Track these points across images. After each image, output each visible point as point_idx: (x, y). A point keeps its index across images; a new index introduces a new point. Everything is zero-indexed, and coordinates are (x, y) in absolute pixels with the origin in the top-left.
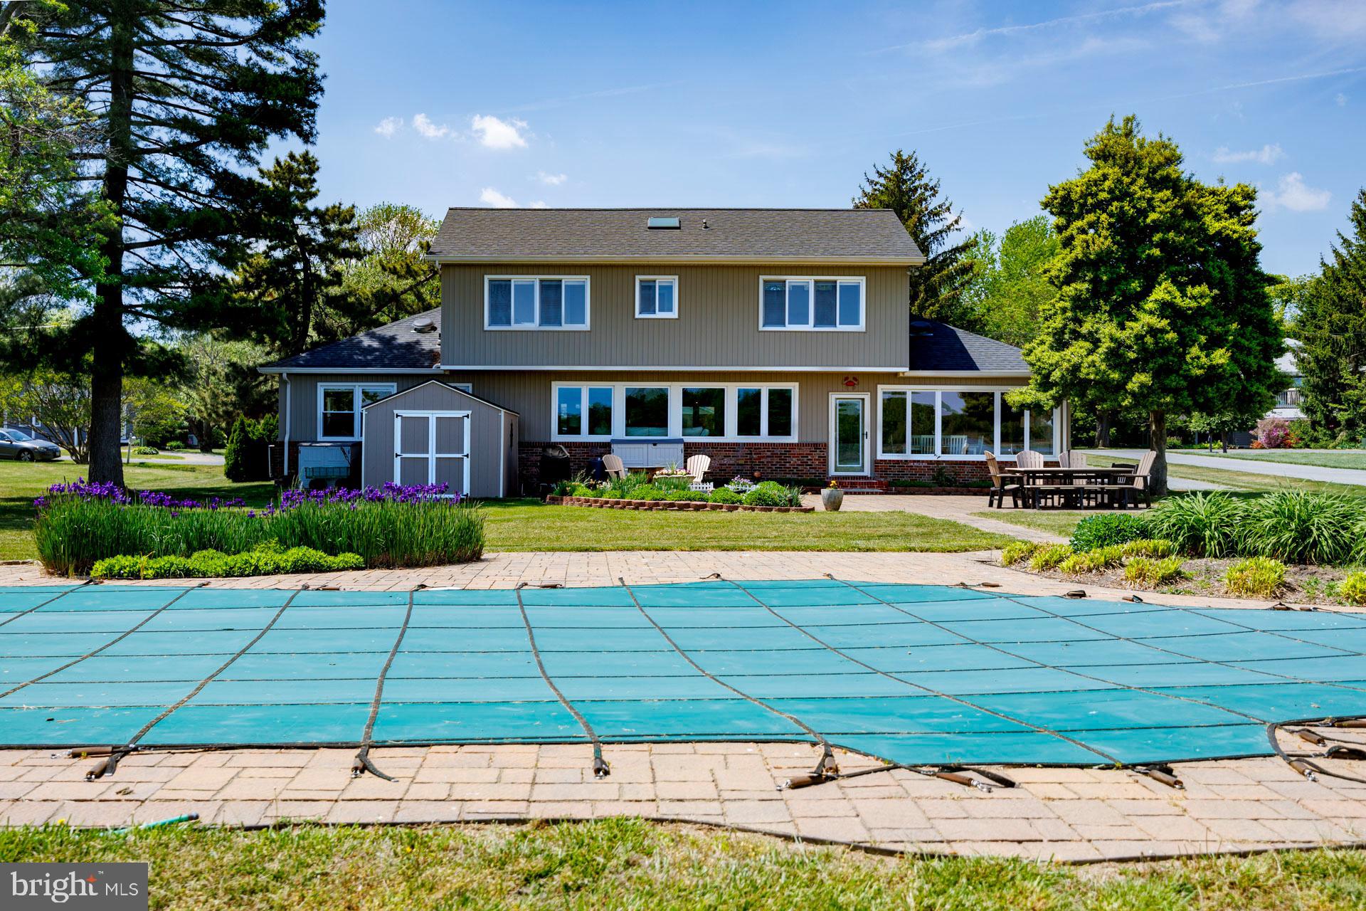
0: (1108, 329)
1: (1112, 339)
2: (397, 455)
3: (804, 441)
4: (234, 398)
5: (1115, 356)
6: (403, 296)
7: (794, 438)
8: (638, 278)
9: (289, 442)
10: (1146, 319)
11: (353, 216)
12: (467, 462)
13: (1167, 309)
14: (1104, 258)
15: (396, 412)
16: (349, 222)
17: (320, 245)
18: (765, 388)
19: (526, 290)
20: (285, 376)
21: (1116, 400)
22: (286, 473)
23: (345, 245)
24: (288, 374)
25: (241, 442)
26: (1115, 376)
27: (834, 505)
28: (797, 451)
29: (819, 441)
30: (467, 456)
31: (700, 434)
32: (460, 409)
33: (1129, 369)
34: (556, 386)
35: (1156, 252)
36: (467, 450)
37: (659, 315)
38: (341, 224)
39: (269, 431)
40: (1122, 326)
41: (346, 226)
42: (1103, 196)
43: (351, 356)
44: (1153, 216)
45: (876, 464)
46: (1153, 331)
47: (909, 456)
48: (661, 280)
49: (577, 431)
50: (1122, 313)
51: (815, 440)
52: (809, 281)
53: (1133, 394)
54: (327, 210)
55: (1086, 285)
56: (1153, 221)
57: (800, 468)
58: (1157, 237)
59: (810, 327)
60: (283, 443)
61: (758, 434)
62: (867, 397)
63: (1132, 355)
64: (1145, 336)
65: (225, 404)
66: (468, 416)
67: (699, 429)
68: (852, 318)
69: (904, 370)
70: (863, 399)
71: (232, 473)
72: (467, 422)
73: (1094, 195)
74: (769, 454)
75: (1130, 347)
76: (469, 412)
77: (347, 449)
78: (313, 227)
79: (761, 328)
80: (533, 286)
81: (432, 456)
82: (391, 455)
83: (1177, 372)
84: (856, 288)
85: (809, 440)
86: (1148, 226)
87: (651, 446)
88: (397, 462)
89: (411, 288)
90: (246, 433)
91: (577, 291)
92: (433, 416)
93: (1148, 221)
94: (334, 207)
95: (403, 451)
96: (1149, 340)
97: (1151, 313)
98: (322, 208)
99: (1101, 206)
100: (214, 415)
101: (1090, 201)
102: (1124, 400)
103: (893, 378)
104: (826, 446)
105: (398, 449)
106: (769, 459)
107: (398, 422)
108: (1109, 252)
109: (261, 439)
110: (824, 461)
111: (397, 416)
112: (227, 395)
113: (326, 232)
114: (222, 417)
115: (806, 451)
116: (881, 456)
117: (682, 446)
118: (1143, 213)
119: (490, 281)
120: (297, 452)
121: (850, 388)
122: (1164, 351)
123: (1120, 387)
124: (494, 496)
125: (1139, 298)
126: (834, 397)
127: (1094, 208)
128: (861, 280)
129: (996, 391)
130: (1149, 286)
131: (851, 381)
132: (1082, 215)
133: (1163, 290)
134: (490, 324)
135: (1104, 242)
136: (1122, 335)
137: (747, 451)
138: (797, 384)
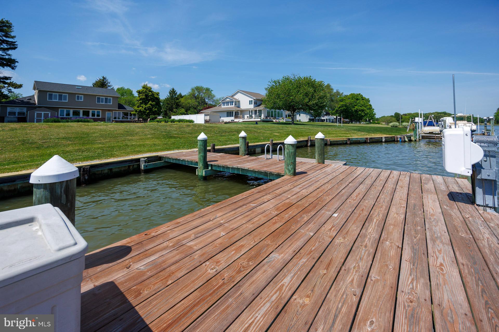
0: (144, 106)
5: (145, 109)
7: (100, 117)
8: (76, 95)
13: (151, 104)
14: (144, 99)
24: (1, 105)
28: (101, 119)
29: (105, 117)
31: (85, 116)
32: (48, 112)
33: (147, 110)
34: (60, 109)
37: (80, 100)
40: (146, 106)
45: (112, 120)
46: (149, 106)
47: (117, 120)
48: (80, 96)
49: (63, 116)
50: (146, 104)
52: (104, 98)
55: (142, 101)
58: (150, 97)
59: (104, 103)
61: (95, 116)
62: (111, 112)
66: (50, 113)
68: (110, 103)
69: (117, 109)
77: (17, 118)
79: (96, 103)
80: (57, 95)
81: (43, 118)
85: (103, 117)
88: (35, 119)
91: (65, 96)
92: (43, 113)
93: (149, 95)
95: (37, 118)
99: (144, 93)
103: (115, 110)
105: (35, 117)
107: (36, 113)
110: (105, 120)
119: (49, 94)
120: (4, 118)
122: (150, 108)
123: (146, 112)
125: (148, 103)
126: (106, 112)
127: (143, 93)
128: (112, 98)
129: (129, 112)
130: (149, 102)
131: (109, 110)
132: (141, 94)
133: (150, 102)
134: (48, 100)
135: (144, 97)
136: (146, 107)
137: (93, 119)
138: (101, 110)
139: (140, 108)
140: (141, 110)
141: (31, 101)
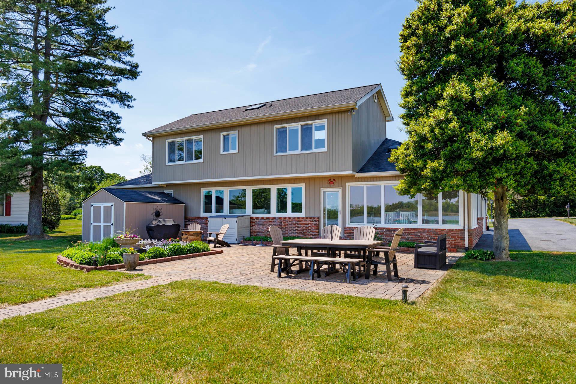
3: (308, 216)
7: (302, 215)
12: (112, 228)
15: (91, 204)
18: (289, 187)
28: (303, 222)
29: (316, 215)
30: (112, 224)
31: (264, 213)
36: (113, 222)
37: (231, 151)
45: (345, 229)
47: (365, 224)
51: (313, 216)
52: (298, 126)
57: (305, 231)
59: (299, 152)
62: (341, 190)
66: (113, 205)
67: (263, 210)
70: (339, 192)
72: (113, 208)
74: (290, 223)
76: (113, 203)
81: (102, 224)
82: (90, 224)
85: (311, 215)
88: (92, 226)
92: (102, 205)
95: (94, 222)
104: (318, 218)
105: (92, 222)
106: (290, 226)
110: (318, 227)
111: (92, 206)
115: (308, 221)
116: (348, 225)
121: (332, 185)
126: (323, 191)
128: (325, 122)
134: (169, 162)
137: (279, 222)
138: (304, 184)
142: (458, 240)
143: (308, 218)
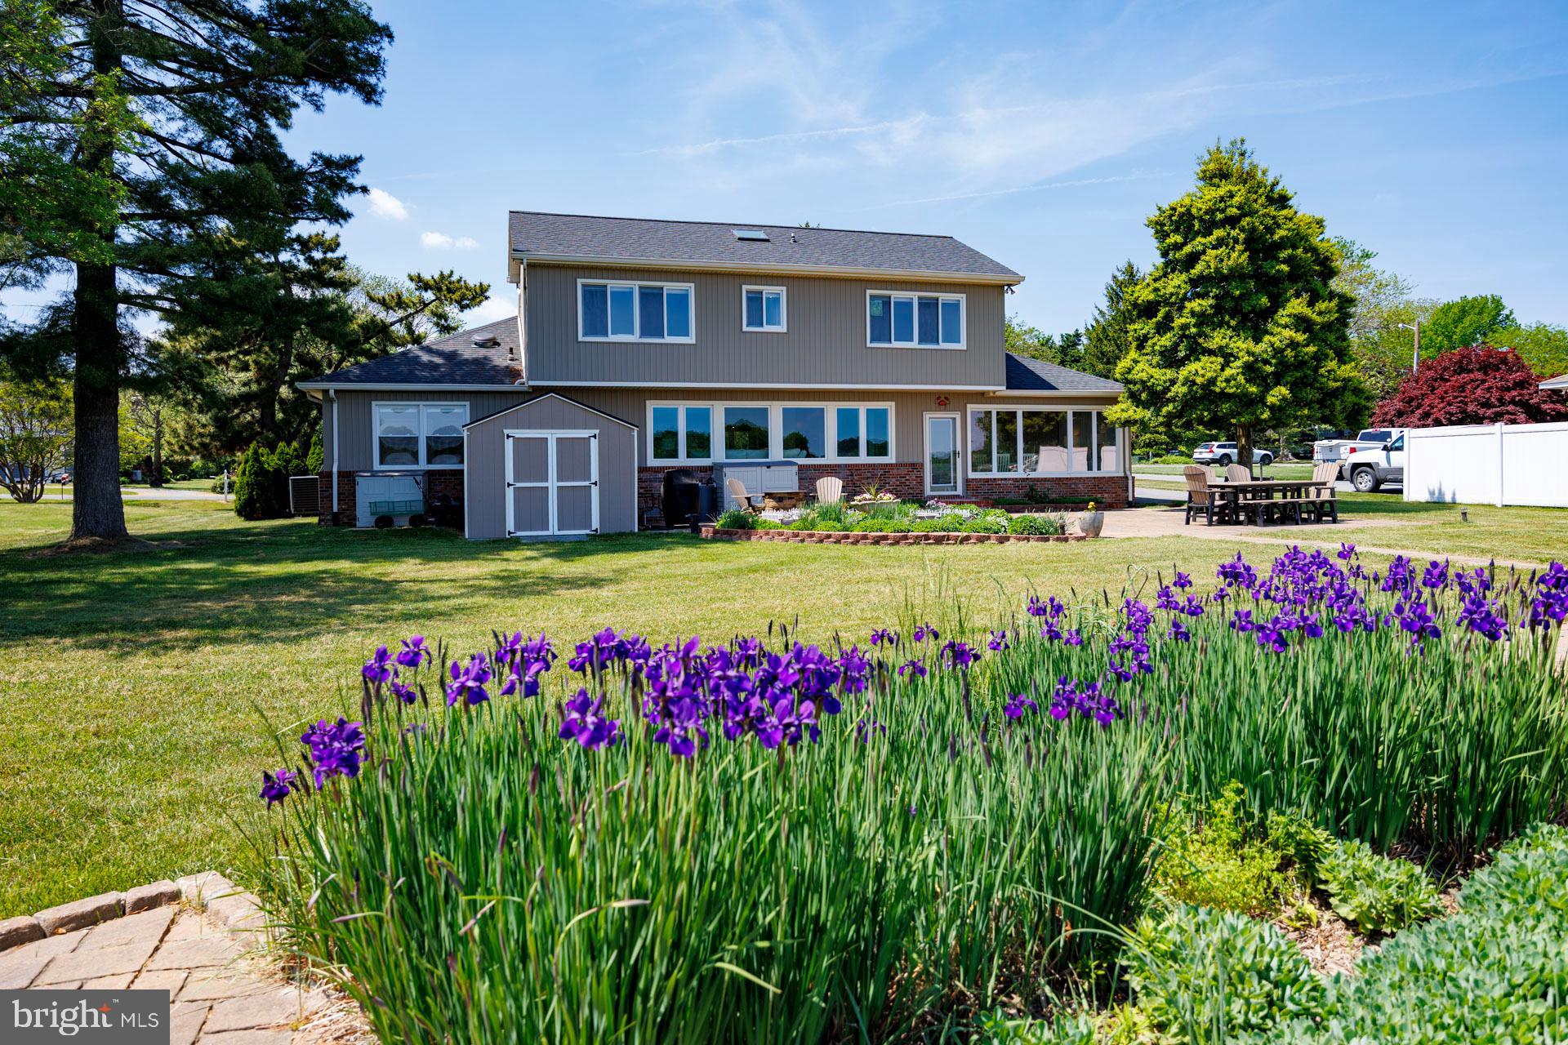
0: (1242, 345)
1: (1249, 353)
2: (509, 485)
3: (901, 461)
4: (212, 429)
5: (1251, 370)
6: (393, 328)
7: (891, 458)
8: (745, 288)
9: (339, 473)
10: (1281, 333)
11: (338, 245)
12: (595, 491)
13: (1302, 323)
14: (1236, 274)
15: (506, 432)
16: (333, 251)
17: (303, 274)
18: (863, 407)
19: (624, 297)
20: (332, 393)
21: (1254, 413)
22: (335, 509)
23: (332, 273)
24: (336, 391)
25: (256, 474)
26: (1253, 389)
27: (1094, 530)
28: (895, 471)
29: (916, 460)
30: (595, 484)
31: (811, 456)
32: (586, 427)
33: (1266, 384)
34: (651, 406)
35: (1285, 268)
36: (595, 476)
37: (767, 328)
38: (325, 253)
39: (285, 461)
40: (1257, 340)
41: (330, 255)
42: (1234, 211)
43: (411, 372)
44: (1281, 233)
45: (967, 482)
46: (1293, 344)
47: (995, 474)
48: (768, 290)
49: (674, 454)
50: (1255, 324)
51: (911, 461)
52: (914, 296)
53: (1272, 408)
54: (310, 237)
55: (1211, 301)
56: (1282, 238)
57: (898, 488)
58: (1283, 254)
59: (914, 344)
60: (330, 474)
61: (857, 454)
62: (958, 416)
63: (1269, 369)
64: (1284, 350)
65: (201, 435)
66: (595, 436)
67: (797, 451)
68: (953, 337)
69: (1001, 390)
70: (954, 419)
71: (246, 510)
72: (594, 443)
73: (1223, 211)
74: (869, 474)
75: (1266, 362)
76: (597, 432)
77: (419, 479)
78: (295, 254)
79: (869, 345)
80: (631, 294)
81: (553, 484)
82: (502, 485)
83: (1311, 385)
84: (956, 306)
85: (907, 460)
86: (1274, 242)
87: (765, 468)
88: (510, 493)
89: (400, 320)
90: (261, 464)
91: (680, 300)
92: (552, 436)
93: (1276, 237)
94: (317, 235)
95: (517, 478)
96: (1289, 353)
97: (1285, 326)
98: (305, 235)
99: (1232, 221)
100: (187, 448)
101: (1219, 216)
102: (1262, 413)
103: (981, 397)
104: (922, 466)
105: (510, 477)
106: (870, 481)
107: (509, 444)
108: (1240, 266)
109: (277, 471)
110: (921, 482)
111: (508, 437)
112: (204, 426)
113: (310, 260)
114: (197, 449)
115: (904, 471)
116: (972, 475)
117: (796, 469)
118: (1270, 230)
119: (584, 286)
120: (353, 484)
121: (943, 408)
122: (1301, 364)
123: (1261, 400)
124: (628, 531)
125: (1269, 313)
126: (928, 417)
127: (1222, 224)
128: (962, 298)
129: (1069, 410)
130: (1277, 303)
131: (943, 401)
132: (1207, 232)
133: (1296, 306)
134: (585, 334)
135: (1238, 257)
136: (1259, 349)
137: (849, 473)
138: (893, 403)
139: (1202, 368)
140: (1212, 381)
141: (499, 358)
142: (1120, 491)
143: (906, 465)
